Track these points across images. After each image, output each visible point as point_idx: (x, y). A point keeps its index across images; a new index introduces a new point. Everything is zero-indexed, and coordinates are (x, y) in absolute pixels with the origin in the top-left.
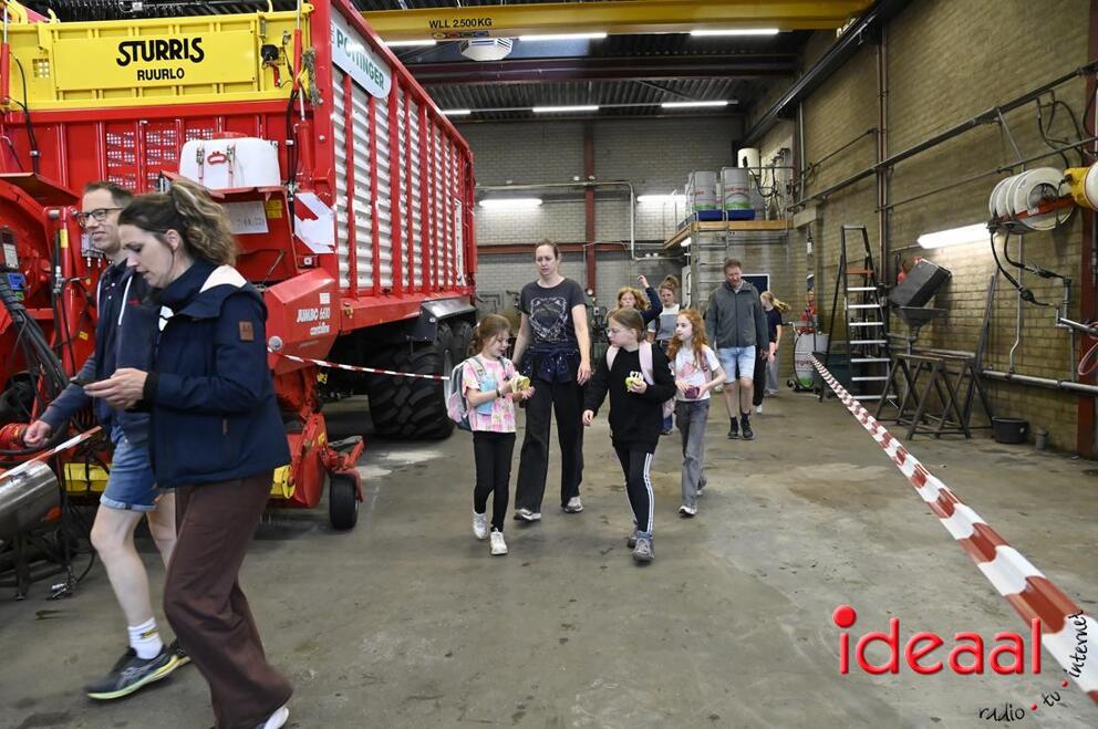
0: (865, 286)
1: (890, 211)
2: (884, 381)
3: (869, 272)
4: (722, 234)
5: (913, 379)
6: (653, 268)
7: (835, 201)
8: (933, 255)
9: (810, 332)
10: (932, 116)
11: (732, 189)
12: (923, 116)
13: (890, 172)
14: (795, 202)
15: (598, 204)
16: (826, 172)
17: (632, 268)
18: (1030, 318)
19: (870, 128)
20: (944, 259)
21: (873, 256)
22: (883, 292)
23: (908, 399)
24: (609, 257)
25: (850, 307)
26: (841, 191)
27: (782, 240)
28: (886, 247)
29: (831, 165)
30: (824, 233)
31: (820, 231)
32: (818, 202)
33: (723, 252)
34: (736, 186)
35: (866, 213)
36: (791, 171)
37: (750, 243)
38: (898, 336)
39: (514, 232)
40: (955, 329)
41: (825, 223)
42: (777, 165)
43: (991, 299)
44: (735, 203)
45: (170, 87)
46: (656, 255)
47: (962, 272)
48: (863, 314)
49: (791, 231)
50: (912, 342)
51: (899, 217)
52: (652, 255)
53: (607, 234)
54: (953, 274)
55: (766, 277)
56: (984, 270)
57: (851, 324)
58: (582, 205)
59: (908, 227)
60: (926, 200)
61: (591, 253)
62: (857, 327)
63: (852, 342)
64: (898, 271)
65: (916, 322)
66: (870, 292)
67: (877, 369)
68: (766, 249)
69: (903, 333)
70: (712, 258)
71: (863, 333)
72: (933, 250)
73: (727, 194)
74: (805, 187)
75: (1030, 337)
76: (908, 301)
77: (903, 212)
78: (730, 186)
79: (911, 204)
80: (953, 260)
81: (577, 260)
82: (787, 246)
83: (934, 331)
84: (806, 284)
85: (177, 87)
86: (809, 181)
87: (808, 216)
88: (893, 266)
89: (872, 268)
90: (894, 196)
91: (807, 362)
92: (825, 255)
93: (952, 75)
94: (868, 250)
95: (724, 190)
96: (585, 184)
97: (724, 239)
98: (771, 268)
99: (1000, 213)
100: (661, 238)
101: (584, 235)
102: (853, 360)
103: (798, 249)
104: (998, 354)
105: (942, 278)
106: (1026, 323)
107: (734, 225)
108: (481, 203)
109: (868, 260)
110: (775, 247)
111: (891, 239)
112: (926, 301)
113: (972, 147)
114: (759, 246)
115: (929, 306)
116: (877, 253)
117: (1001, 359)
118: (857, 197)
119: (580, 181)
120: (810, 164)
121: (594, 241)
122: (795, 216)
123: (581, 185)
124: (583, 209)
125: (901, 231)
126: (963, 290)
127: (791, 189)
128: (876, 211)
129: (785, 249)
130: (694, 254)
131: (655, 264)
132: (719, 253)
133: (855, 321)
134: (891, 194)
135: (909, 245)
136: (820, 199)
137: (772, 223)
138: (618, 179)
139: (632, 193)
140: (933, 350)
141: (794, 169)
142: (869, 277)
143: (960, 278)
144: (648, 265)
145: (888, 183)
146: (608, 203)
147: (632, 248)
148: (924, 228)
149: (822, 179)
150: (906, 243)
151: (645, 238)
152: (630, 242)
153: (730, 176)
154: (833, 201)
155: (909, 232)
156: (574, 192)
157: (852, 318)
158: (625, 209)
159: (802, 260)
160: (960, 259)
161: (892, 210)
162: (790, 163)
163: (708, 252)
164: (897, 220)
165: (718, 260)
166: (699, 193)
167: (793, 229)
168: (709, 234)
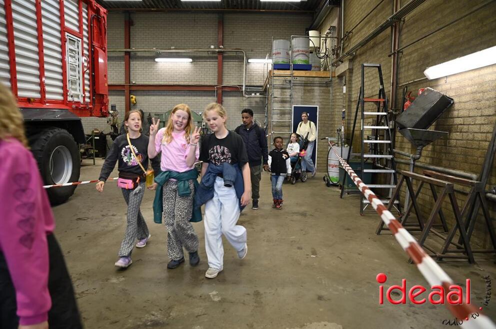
0: (378, 111)
1: (400, 55)
2: (389, 189)
3: (382, 100)
4: (289, 78)
5: (415, 193)
6: (256, 102)
8: (437, 86)
9: (339, 145)
11: (298, 51)
13: (402, 23)
14: (337, 58)
15: (225, 63)
16: (356, 36)
17: (244, 101)
20: (446, 89)
21: (386, 90)
22: (391, 117)
23: (410, 211)
24: (231, 94)
25: (365, 127)
26: (365, 47)
27: (328, 84)
28: (396, 84)
30: (353, 78)
31: (351, 77)
32: (351, 57)
33: (289, 90)
34: (301, 49)
35: (381, 59)
36: (336, 39)
37: (307, 85)
38: (403, 153)
39: (176, 78)
41: (354, 71)
44: (299, 59)
46: (258, 94)
47: (464, 99)
48: (376, 134)
49: (333, 79)
50: (415, 160)
51: (407, 58)
52: (255, 94)
53: (230, 80)
54: (456, 100)
55: (317, 107)
57: (365, 141)
58: (216, 63)
59: (414, 65)
61: (220, 91)
62: (371, 143)
63: (365, 156)
64: (404, 100)
65: (418, 143)
66: (382, 116)
67: (385, 179)
68: (317, 91)
70: (282, 94)
71: (375, 149)
72: (437, 80)
73: (295, 54)
74: (343, 49)
76: (414, 123)
77: (410, 54)
78: (297, 49)
79: (418, 45)
80: (456, 89)
81: (212, 96)
82: (331, 88)
83: (433, 150)
84: (342, 113)
86: (346, 44)
87: (344, 67)
88: (401, 96)
89: (384, 97)
90: (405, 41)
91: (336, 166)
92: (353, 93)
94: (382, 83)
95: (293, 52)
96: (217, 50)
97: (290, 81)
98: (320, 102)
101: (216, 81)
102: (365, 171)
103: (338, 90)
105: (446, 104)
107: (296, 73)
108: (157, 60)
109: (382, 91)
110: (322, 88)
111: (400, 76)
112: (429, 124)
114: (313, 88)
115: (431, 129)
116: (388, 88)
118: (376, 49)
119: (215, 48)
120: (347, 32)
121: (222, 84)
122: (337, 69)
123: (215, 51)
124: (217, 65)
125: (408, 70)
126: (465, 115)
127: (335, 51)
128: (390, 56)
129: (329, 90)
130: (270, 91)
131: (258, 100)
132: (286, 90)
133: (368, 139)
134: (402, 41)
135: (415, 79)
136: (352, 54)
137: (322, 73)
138: (238, 48)
139: (245, 57)
140: (432, 167)
141: (338, 38)
142: (382, 104)
143: (462, 105)
144: (253, 100)
145: (400, 32)
146: (231, 63)
147: (244, 90)
148: (429, 63)
149: (354, 42)
150: (413, 78)
151: (252, 84)
152: (243, 86)
153: (297, 42)
154: (360, 55)
155: (416, 67)
156: (211, 55)
157: (368, 137)
158: (241, 66)
159: (339, 97)
160: (464, 87)
161: (402, 52)
162: (336, 35)
163: (280, 90)
164: (406, 60)
165: (286, 95)
166: (278, 53)
167: (335, 77)
168: (280, 78)
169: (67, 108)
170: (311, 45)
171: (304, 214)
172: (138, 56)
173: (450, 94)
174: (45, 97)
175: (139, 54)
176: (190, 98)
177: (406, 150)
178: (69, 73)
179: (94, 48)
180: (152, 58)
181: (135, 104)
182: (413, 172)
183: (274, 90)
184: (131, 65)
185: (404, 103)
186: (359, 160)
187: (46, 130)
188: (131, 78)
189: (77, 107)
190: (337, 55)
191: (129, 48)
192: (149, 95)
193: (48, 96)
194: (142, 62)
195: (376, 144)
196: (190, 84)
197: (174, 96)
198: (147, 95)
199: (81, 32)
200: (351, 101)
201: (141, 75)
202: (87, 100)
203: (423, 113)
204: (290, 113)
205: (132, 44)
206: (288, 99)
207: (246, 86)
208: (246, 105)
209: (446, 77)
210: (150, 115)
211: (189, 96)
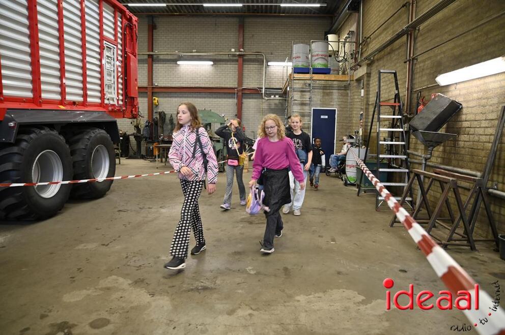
0: (394, 115)
1: (415, 61)
2: (403, 187)
3: (397, 104)
4: (309, 82)
5: (426, 190)
6: (275, 104)
8: (447, 92)
9: (357, 146)
11: (318, 55)
13: (417, 31)
14: (355, 62)
15: (246, 66)
16: (374, 42)
17: (264, 103)
19: (405, 2)
20: (454, 95)
21: (401, 95)
22: (407, 120)
23: (421, 206)
24: (251, 96)
25: (381, 129)
26: (383, 53)
27: (346, 88)
28: (411, 90)
30: (371, 82)
31: (369, 81)
32: (369, 62)
33: (308, 93)
34: (320, 53)
36: (355, 44)
37: (326, 88)
38: (416, 153)
39: (197, 81)
41: (372, 75)
44: (319, 63)
46: (277, 96)
47: (471, 104)
48: (392, 136)
49: (352, 82)
50: (426, 160)
51: (421, 65)
52: (275, 96)
53: (250, 83)
54: (464, 105)
55: (335, 110)
57: (381, 143)
58: (236, 66)
59: (428, 72)
61: (240, 94)
62: (387, 144)
63: (381, 156)
64: (418, 104)
65: (430, 144)
66: (398, 119)
67: (400, 177)
68: (336, 94)
69: (419, 152)
70: (302, 96)
71: (391, 149)
72: (448, 86)
73: (314, 58)
74: (362, 54)
76: (426, 126)
77: (424, 61)
78: (317, 53)
79: (431, 54)
80: (464, 95)
81: (232, 98)
82: (349, 92)
83: (444, 151)
84: (360, 115)
86: (364, 49)
87: (362, 71)
88: (415, 101)
89: (399, 102)
90: (419, 49)
91: (353, 166)
92: (371, 96)
94: (397, 88)
95: (312, 56)
96: (238, 53)
97: (310, 85)
98: (339, 105)
100: (281, 87)
101: (236, 83)
102: (381, 170)
103: (356, 94)
105: (455, 109)
107: (316, 77)
108: (179, 63)
109: (397, 96)
110: (341, 91)
111: (415, 82)
112: (440, 127)
114: (332, 91)
115: (442, 131)
116: (404, 93)
118: (393, 55)
119: (235, 51)
120: (365, 38)
121: (242, 87)
122: (355, 72)
123: (236, 54)
124: (237, 68)
125: (422, 76)
126: (472, 119)
127: (354, 55)
128: (405, 62)
129: (348, 93)
130: (290, 94)
131: (277, 102)
132: (306, 93)
133: (385, 141)
134: (417, 49)
135: (428, 85)
136: (370, 59)
137: (340, 77)
138: (257, 51)
139: (265, 60)
140: (442, 166)
141: (356, 43)
142: (397, 108)
143: (470, 109)
144: (272, 102)
145: (414, 41)
146: (251, 66)
147: (263, 92)
148: (441, 71)
149: (372, 47)
150: (426, 83)
151: (272, 87)
152: (262, 88)
153: (317, 47)
154: (378, 60)
155: (430, 74)
156: (232, 58)
157: (384, 138)
158: (261, 69)
159: (357, 100)
160: (471, 93)
161: (417, 59)
162: (354, 40)
163: (299, 93)
164: (420, 67)
165: (306, 98)
166: (298, 57)
167: (353, 80)
168: (300, 81)
169: (104, 110)
170: (330, 48)
171: (323, 210)
172: (161, 60)
173: (459, 100)
174: (87, 100)
175: (161, 57)
176: (211, 100)
177: (420, 151)
178: (106, 77)
179: (126, 54)
180: (175, 61)
181: (157, 106)
182: (425, 170)
183: (294, 93)
184: (154, 68)
185: (418, 107)
186: (375, 161)
187: (88, 130)
188: (154, 80)
189: (112, 109)
190: (356, 59)
191: (152, 51)
192: (171, 97)
193: (89, 99)
194: (165, 65)
195: (391, 145)
196: (211, 86)
197: (195, 97)
198: (169, 97)
199: (116, 40)
200: (369, 105)
201: (163, 77)
202: (121, 103)
203: (434, 117)
204: (309, 116)
205: (154, 48)
206: (308, 102)
207: (266, 88)
208: (266, 107)
209: (456, 83)
210: (171, 116)
211: (210, 98)
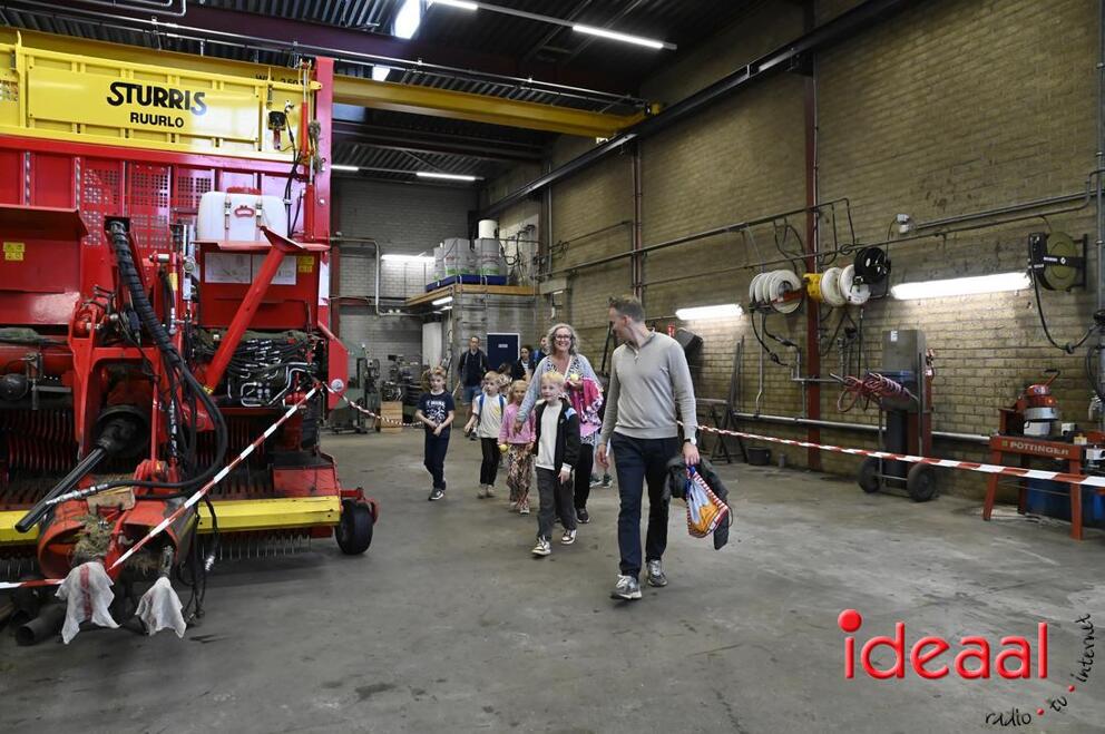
1: (644, 288)
4: (481, 296)
6: (394, 323)
7: (584, 275)
8: (688, 326)
10: (685, 218)
11: (486, 257)
12: (674, 218)
13: (644, 258)
14: (541, 272)
15: (344, 259)
16: (576, 250)
17: (375, 324)
18: (769, 374)
19: (625, 219)
20: (696, 329)
24: (355, 311)
26: (593, 268)
27: (530, 305)
29: (582, 244)
30: (573, 301)
31: (569, 299)
32: (571, 276)
33: (481, 313)
34: (489, 254)
35: (618, 287)
36: (537, 245)
37: (504, 305)
40: (707, 383)
41: (574, 292)
42: (521, 238)
43: (738, 359)
44: (487, 269)
45: (165, 134)
46: (398, 311)
47: (711, 339)
49: (538, 297)
51: (653, 293)
52: (394, 311)
53: (352, 289)
54: (704, 339)
55: (517, 336)
56: (731, 338)
59: (664, 301)
60: (678, 282)
61: (336, 305)
70: (472, 317)
72: (686, 321)
73: (480, 260)
74: (553, 261)
75: (770, 387)
77: (656, 290)
78: (484, 254)
80: (703, 330)
82: (534, 310)
85: (173, 135)
86: (557, 256)
87: (557, 287)
90: (648, 276)
92: (574, 319)
93: (701, 191)
96: (332, 239)
97: (482, 300)
98: (522, 329)
99: (758, 299)
100: (402, 295)
103: (544, 313)
104: (744, 401)
105: (697, 341)
106: (767, 377)
107: (491, 289)
110: (524, 310)
113: (720, 246)
114: (511, 309)
117: (747, 404)
118: (609, 274)
120: (559, 242)
121: (339, 295)
122: (543, 285)
125: (654, 305)
126: (713, 352)
127: (537, 260)
128: (632, 287)
129: (533, 313)
131: (397, 320)
132: (477, 313)
134: (645, 274)
135: (664, 316)
136: (570, 272)
137: (522, 289)
138: (365, 237)
139: (377, 252)
141: (540, 244)
143: (710, 344)
144: (389, 320)
145: (642, 265)
146: (354, 259)
147: (377, 304)
148: (679, 305)
149: (572, 256)
150: (661, 314)
151: (389, 295)
152: (375, 297)
155: (664, 305)
158: (373, 266)
160: (711, 329)
162: (536, 238)
165: (477, 320)
167: (540, 295)
168: (469, 295)
173: (699, 334)
183: (462, 312)
190: (542, 266)
206: (481, 325)
207: (380, 298)
208: (378, 329)
